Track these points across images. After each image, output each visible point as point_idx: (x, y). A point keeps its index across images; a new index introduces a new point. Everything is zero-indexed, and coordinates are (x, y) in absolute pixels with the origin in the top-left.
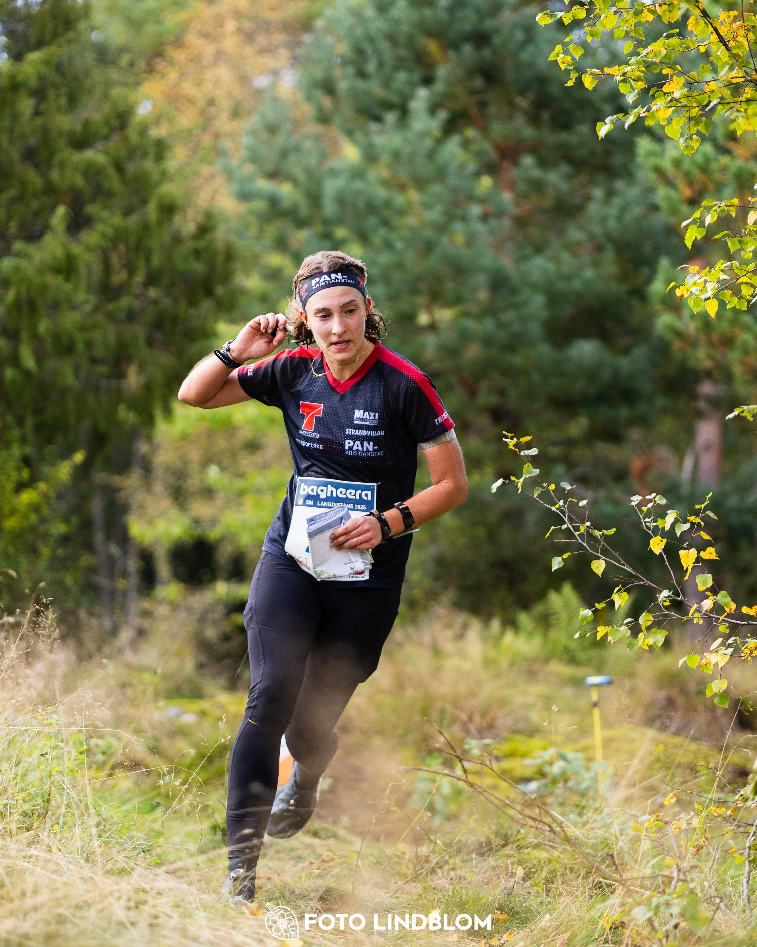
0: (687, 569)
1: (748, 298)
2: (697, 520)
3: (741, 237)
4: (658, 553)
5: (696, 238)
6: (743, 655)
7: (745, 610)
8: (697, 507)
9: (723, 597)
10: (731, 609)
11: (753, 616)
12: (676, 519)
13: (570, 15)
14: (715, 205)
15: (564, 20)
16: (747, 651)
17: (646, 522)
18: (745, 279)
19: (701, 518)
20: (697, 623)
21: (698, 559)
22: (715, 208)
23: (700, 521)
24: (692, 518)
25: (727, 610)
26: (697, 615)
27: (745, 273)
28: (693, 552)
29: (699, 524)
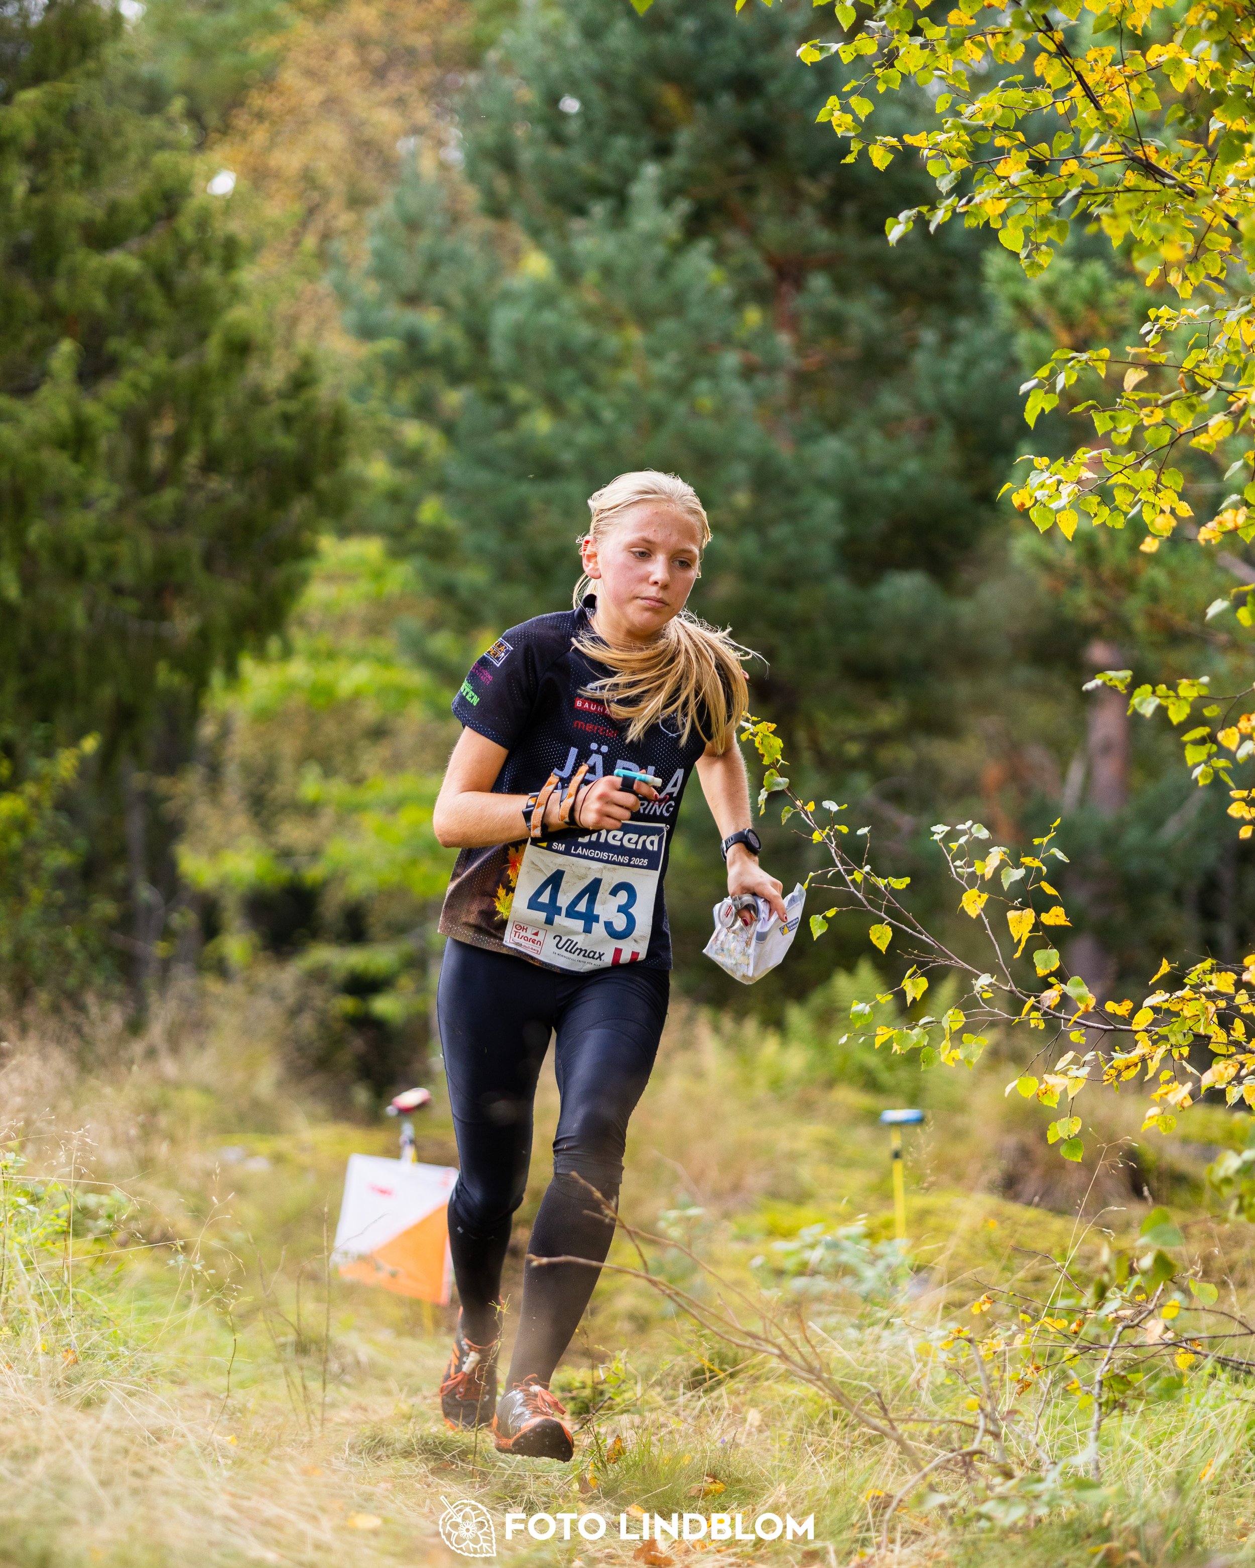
0: (1020, 941)
1: (1126, 508)
3: (1114, 410)
4: (974, 916)
5: (1043, 410)
6: (1105, 1078)
7: (1111, 1006)
8: (1036, 841)
9: (1076, 988)
10: (1087, 1006)
11: (1123, 1017)
12: (1002, 860)
13: (851, 48)
14: (1073, 359)
15: (842, 55)
17: (956, 867)
18: (1119, 479)
19: (1042, 861)
20: (1036, 1027)
21: (1038, 925)
22: (1073, 363)
23: (1040, 865)
24: (1027, 860)
25: (1082, 1007)
26: (1034, 1014)
27: (1121, 468)
28: (1029, 914)
29: (1039, 869)
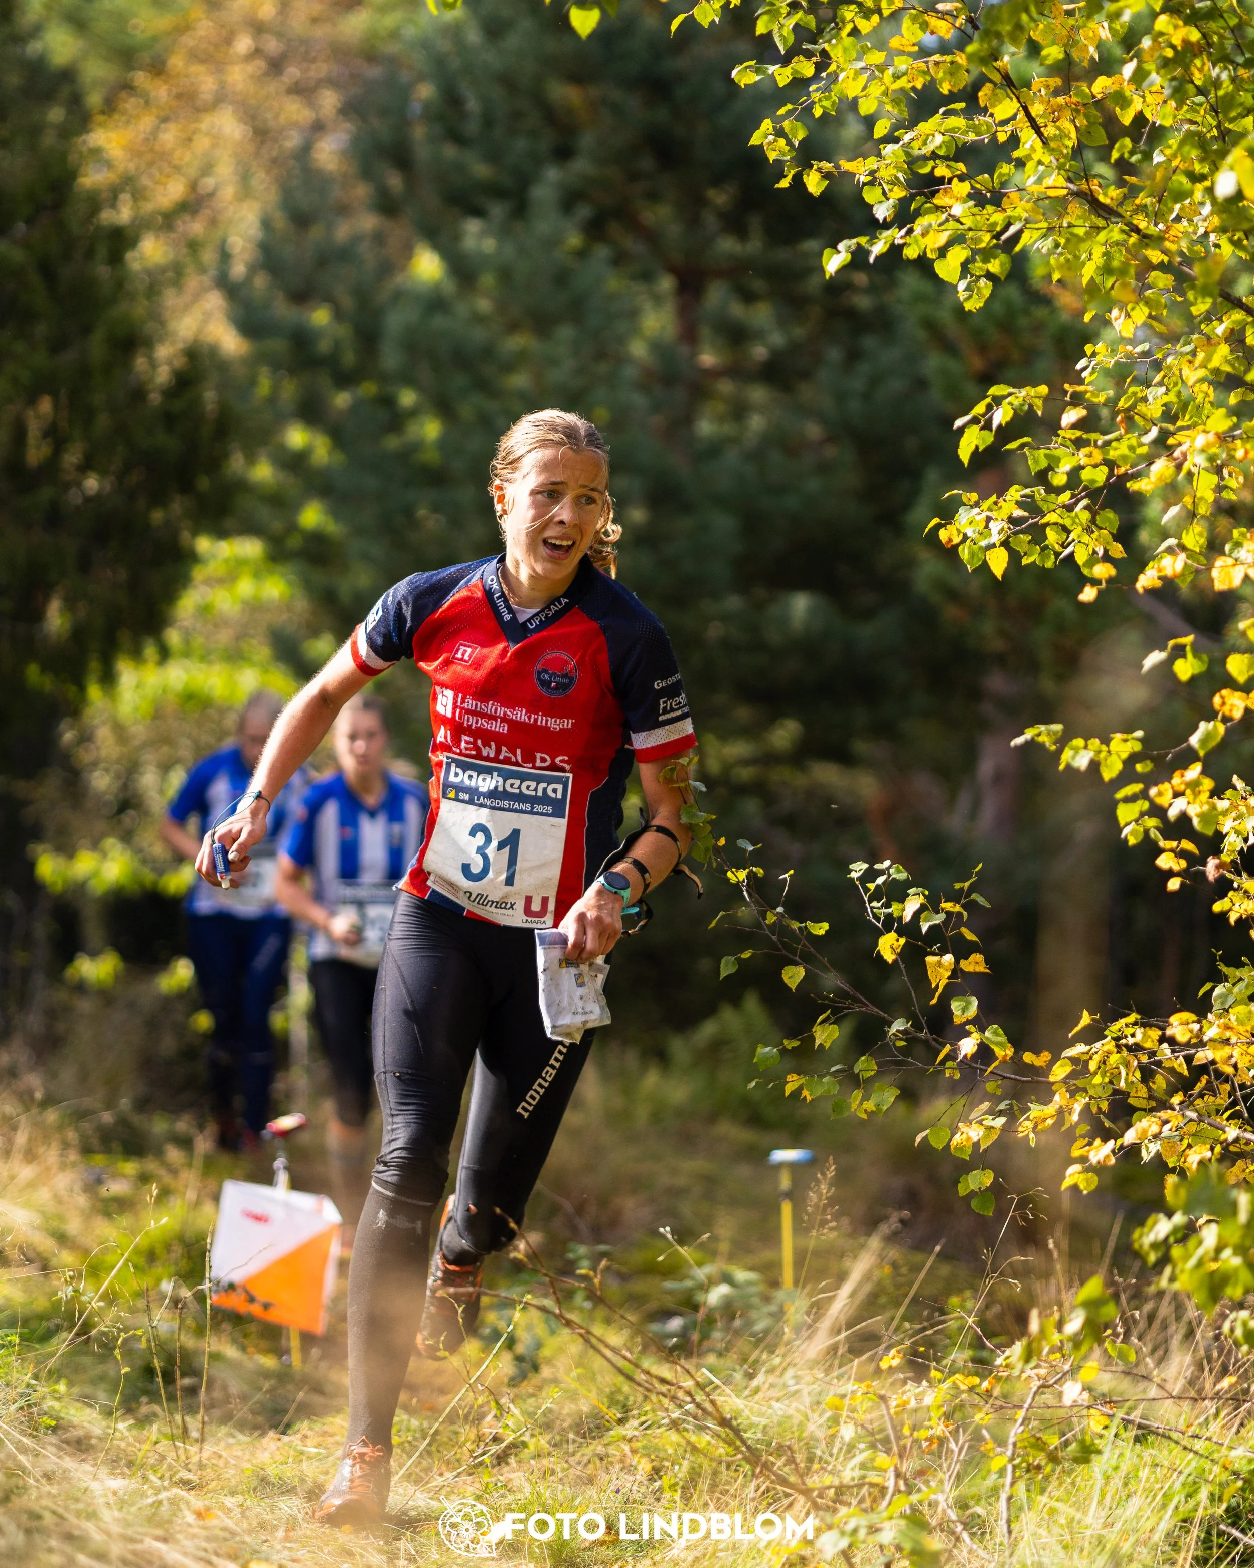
0: (937, 986)
1: (1058, 548)
2: (957, 908)
3: (1049, 448)
4: (890, 960)
5: (977, 447)
6: (1020, 1129)
7: (1028, 1057)
8: (957, 886)
9: (994, 1035)
10: (1005, 1055)
11: (1040, 1068)
12: (922, 905)
13: (787, 71)
14: (1010, 394)
15: (778, 78)
16: (1027, 1123)
17: (872, 908)
18: (1051, 518)
19: (963, 906)
20: (950, 1077)
21: (956, 972)
22: (1009, 399)
23: (962, 910)
24: (947, 906)
25: (1000, 1057)
26: (949, 1063)
27: (1054, 507)
28: (948, 958)
29: (959, 914)
